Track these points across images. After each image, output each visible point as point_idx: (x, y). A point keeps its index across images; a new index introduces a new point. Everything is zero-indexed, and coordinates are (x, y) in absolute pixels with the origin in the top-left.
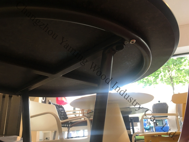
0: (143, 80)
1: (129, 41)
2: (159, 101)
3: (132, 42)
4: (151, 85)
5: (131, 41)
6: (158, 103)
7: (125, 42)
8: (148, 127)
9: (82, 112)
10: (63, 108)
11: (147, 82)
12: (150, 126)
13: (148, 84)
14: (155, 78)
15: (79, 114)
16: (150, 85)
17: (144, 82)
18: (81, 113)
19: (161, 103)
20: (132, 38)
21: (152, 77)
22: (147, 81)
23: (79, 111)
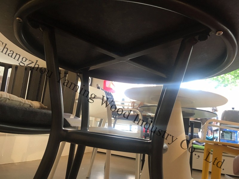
0: (218, 78)
1: (215, 32)
2: (233, 108)
3: (218, 34)
4: (227, 87)
5: (218, 32)
6: (231, 109)
7: (211, 32)
8: (211, 137)
9: (133, 105)
10: (112, 96)
11: (223, 82)
12: (214, 136)
13: (223, 85)
14: (235, 77)
15: (129, 106)
16: (225, 86)
17: (218, 80)
18: (131, 106)
19: (235, 111)
20: (219, 29)
21: (231, 76)
22: (222, 80)
23: (128, 103)
